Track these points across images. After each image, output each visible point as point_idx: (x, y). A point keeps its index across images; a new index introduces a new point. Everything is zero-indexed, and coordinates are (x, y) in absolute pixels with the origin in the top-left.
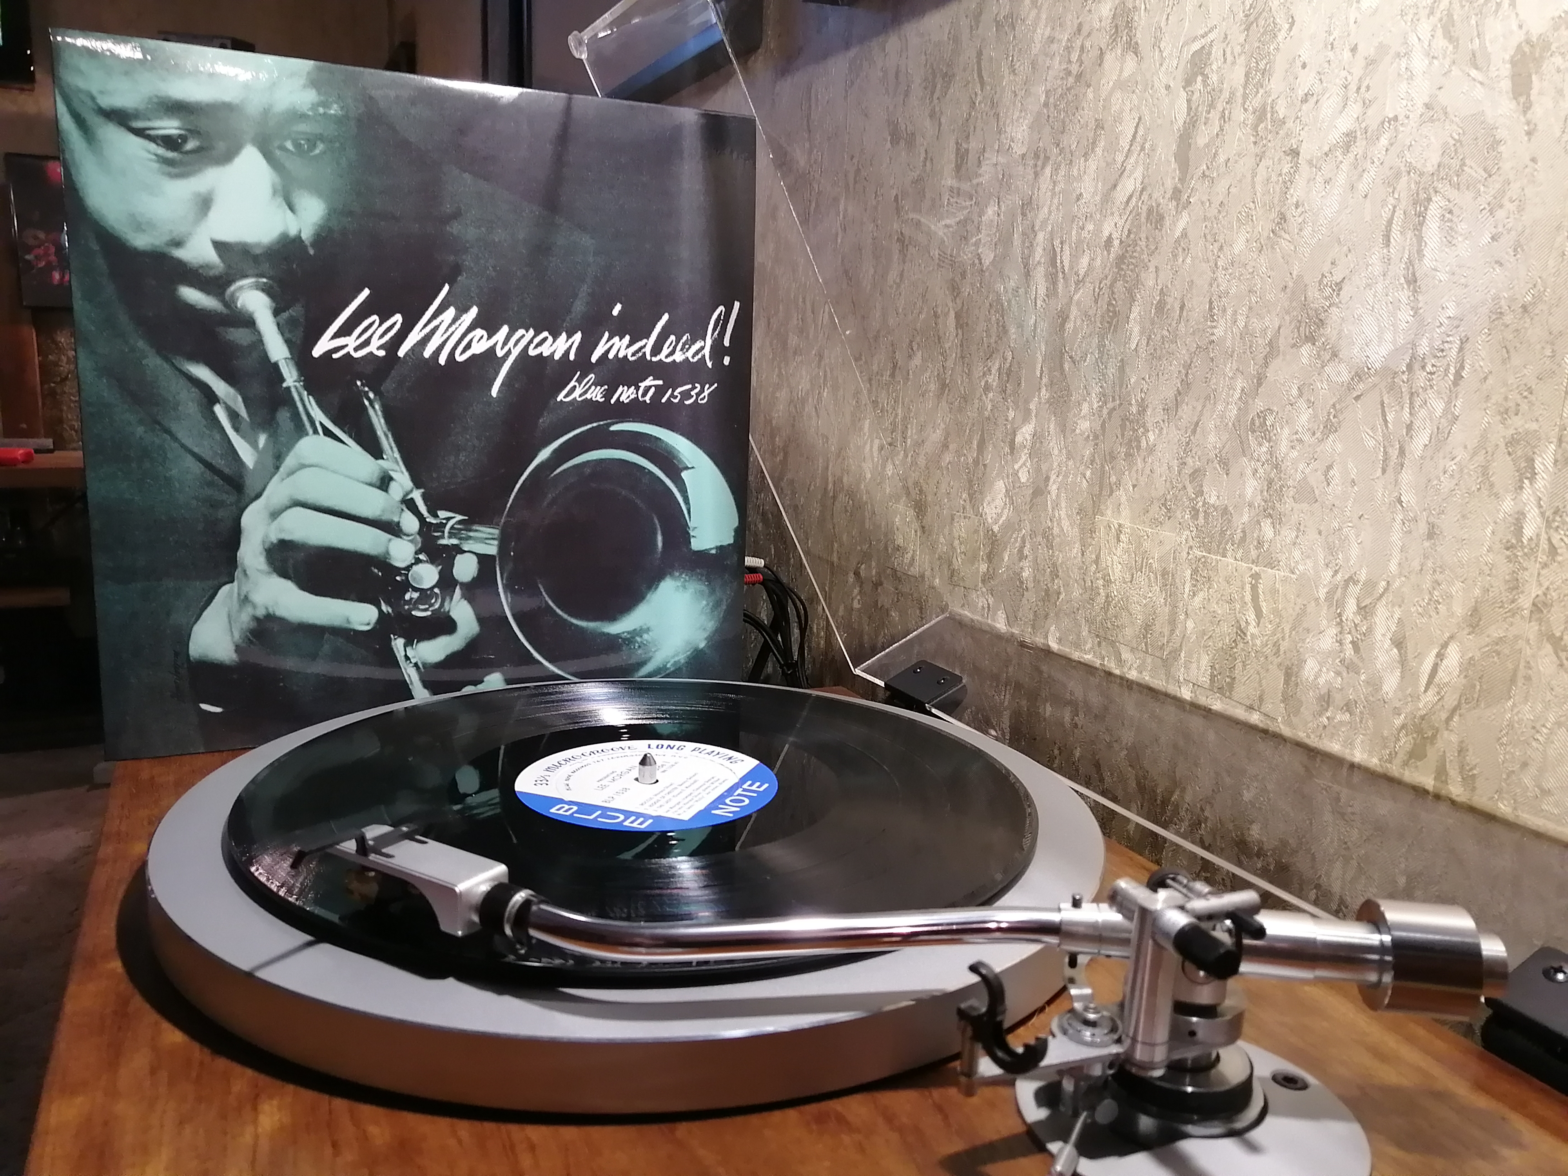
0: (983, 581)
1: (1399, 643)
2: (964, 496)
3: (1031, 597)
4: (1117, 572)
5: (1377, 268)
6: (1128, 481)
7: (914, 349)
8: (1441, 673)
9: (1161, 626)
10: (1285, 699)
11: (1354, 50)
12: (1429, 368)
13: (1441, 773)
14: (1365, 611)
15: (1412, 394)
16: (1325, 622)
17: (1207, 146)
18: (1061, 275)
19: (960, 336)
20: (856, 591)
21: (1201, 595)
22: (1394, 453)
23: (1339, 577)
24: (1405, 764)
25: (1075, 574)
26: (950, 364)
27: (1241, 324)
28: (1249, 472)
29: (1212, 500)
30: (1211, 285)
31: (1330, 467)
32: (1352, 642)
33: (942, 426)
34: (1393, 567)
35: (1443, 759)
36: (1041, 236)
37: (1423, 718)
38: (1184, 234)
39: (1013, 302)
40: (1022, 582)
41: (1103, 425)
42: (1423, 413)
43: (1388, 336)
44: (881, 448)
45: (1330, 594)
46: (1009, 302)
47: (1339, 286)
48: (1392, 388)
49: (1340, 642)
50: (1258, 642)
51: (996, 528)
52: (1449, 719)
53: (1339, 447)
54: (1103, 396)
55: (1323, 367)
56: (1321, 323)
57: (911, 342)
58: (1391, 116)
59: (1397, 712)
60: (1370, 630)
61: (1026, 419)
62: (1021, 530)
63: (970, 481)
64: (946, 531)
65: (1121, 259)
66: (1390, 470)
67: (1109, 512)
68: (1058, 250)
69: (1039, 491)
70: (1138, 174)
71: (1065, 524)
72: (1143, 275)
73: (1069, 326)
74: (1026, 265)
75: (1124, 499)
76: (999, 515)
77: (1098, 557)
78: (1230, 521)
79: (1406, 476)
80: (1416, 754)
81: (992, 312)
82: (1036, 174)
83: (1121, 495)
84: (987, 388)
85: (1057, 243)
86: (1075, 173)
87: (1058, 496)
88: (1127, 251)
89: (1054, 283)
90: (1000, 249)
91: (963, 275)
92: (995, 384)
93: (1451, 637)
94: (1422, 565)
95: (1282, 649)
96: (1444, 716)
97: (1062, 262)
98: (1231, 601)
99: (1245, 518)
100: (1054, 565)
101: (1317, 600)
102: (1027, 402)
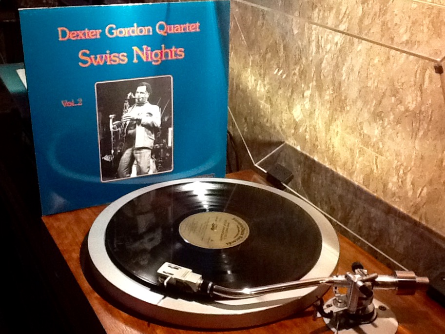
0: (293, 135)
1: (413, 184)
2: (287, 106)
3: (309, 145)
4: (336, 145)
5: (413, 83)
6: (340, 119)
7: (268, 51)
8: (422, 194)
9: (349, 163)
10: (383, 192)
11: (410, 17)
12: (424, 115)
13: (421, 218)
14: (405, 174)
15: (420, 121)
16: (394, 175)
17: (367, 26)
18: (321, 48)
19: (285, 54)
20: (245, 125)
21: (361, 159)
22: (414, 134)
23: (399, 163)
24: (412, 214)
25: (323, 142)
26: (281, 61)
27: (376, 84)
28: (376, 127)
29: (365, 132)
30: (367, 70)
31: (397, 133)
32: (402, 181)
33: (279, 81)
34: (413, 163)
35: (421, 215)
36: (314, 32)
37: (417, 204)
38: (360, 51)
39: (304, 49)
40: (306, 140)
41: (333, 99)
42: (422, 126)
43: (414, 103)
44: (255, 80)
45: (397, 167)
46: (303, 49)
47: (403, 84)
48: (415, 117)
49: (398, 180)
50: (377, 175)
51: (297, 120)
52: (423, 205)
53: (400, 128)
54: (333, 90)
55: (398, 105)
56: (398, 93)
57: (267, 49)
58: (418, 40)
59: (411, 201)
60: (406, 179)
61: (308, 88)
62: (305, 123)
63: (288, 103)
64: (280, 116)
65: (340, 51)
66: (413, 139)
67: (334, 126)
68: (320, 38)
69: (312, 113)
70: (347, 24)
71: (320, 125)
72: (347, 58)
73: (323, 65)
74: (309, 39)
75: (339, 124)
76: (299, 116)
77: (331, 139)
78: (370, 139)
79: (417, 141)
80: (415, 213)
81: (297, 50)
82: (313, 9)
83: (339, 122)
84: (294, 74)
85: (320, 37)
86: (326, 15)
87: (318, 116)
88: (342, 49)
89: (319, 49)
90: (300, 30)
91: (287, 33)
92: (297, 74)
93: (425, 186)
94: (420, 165)
95: (383, 178)
96: (423, 204)
97: (321, 43)
98: (369, 162)
99: (375, 140)
100: (317, 137)
101: (393, 168)
102: (309, 84)
